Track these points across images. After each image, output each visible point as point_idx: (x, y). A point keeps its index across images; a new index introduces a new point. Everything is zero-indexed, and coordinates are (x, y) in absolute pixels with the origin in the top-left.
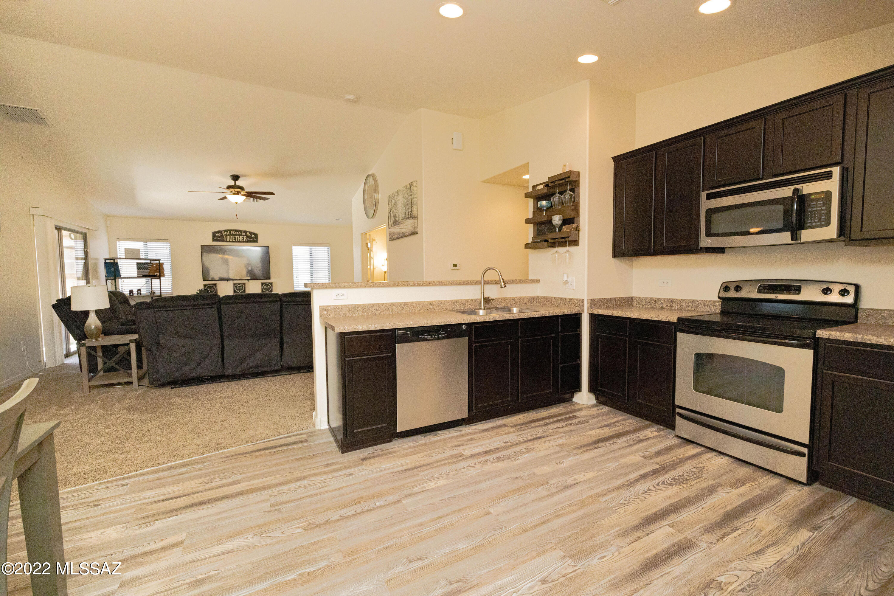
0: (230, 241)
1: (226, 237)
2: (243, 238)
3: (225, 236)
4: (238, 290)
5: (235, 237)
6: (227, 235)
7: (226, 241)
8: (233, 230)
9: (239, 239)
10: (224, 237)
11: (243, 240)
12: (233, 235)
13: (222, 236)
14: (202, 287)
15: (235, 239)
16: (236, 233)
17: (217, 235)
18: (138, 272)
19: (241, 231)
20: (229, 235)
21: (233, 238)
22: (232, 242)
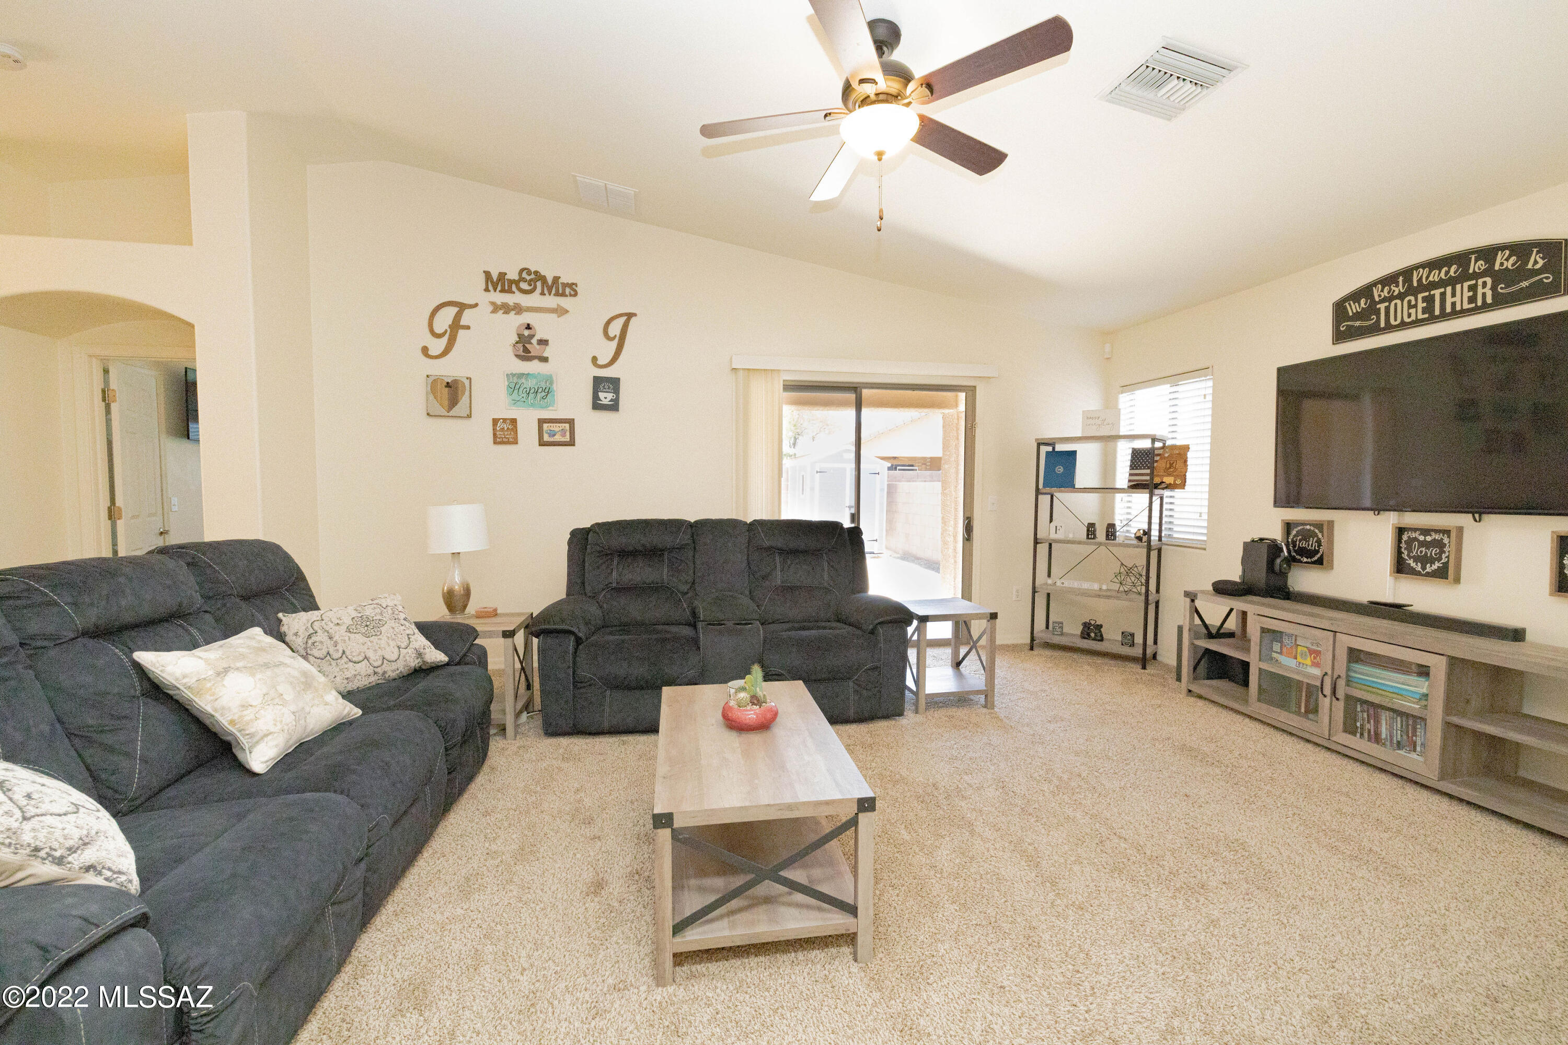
0: (1403, 325)
1: (1387, 309)
2: (1473, 288)
3: (1382, 307)
4: (1416, 559)
5: (1430, 300)
6: (1390, 299)
7: (1389, 328)
8: (1423, 266)
9: (1449, 300)
10: (1377, 313)
11: (1472, 300)
12: (1422, 287)
13: (1372, 309)
14: (1276, 533)
15: (1429, 309)
16: (1435, 276)
17: (1353, 308)
18: (1131, 475)
19: (1461, 259)
20: (1401, 296)
21: (1421, 305)
22: (1417, 323)
